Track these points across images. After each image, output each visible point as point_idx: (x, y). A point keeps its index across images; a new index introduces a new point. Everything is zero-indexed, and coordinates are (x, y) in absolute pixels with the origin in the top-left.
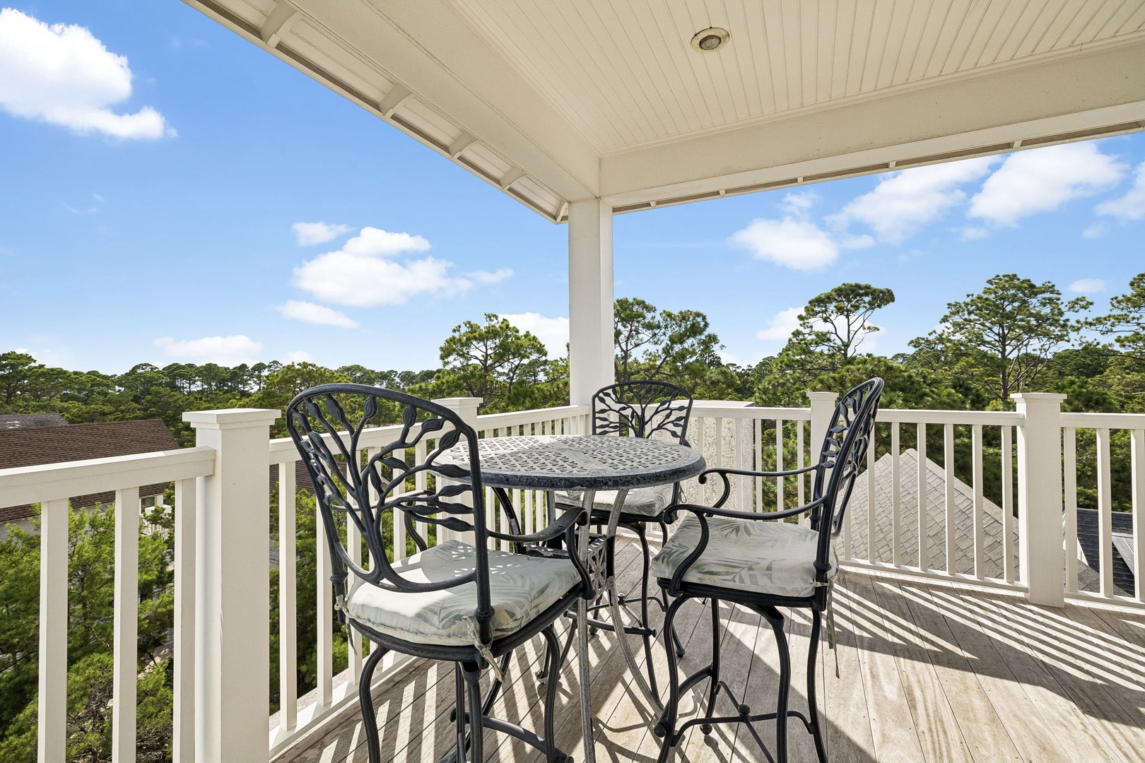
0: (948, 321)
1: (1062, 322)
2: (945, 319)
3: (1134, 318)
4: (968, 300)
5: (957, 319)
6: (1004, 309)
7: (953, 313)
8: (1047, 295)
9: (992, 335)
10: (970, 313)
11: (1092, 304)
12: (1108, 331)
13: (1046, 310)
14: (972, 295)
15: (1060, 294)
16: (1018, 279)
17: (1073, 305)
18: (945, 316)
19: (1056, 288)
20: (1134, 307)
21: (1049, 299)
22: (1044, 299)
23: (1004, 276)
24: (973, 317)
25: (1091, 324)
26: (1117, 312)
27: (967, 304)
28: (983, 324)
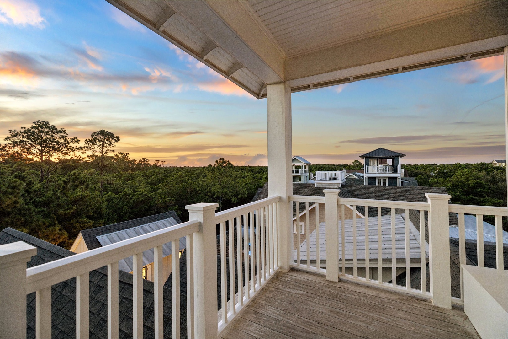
0: (10, 140)
1: (69, 147)
2: (7, 139)
3: (92, 148)
4: (23, 130)
5: (16, 139)
6: (42, 138)
7: (14, 136)
8: (62, 134)
9: (35, 149)
10: (23, 137)
11: (79, 141)
12: (84, 153)
13: (62, 141)
14: (25, 128)
15: (68, 135)
16: (49, 125)
17: (72, 140)
18: (8, 137)
19: (66, 132)
20: (92, 144)
21: (63, 136)
22: (61, 136)
23: (43, 122)
24: (25, 139)
25: (78, 149)
26: (87, 146)
27: (21, 132)
28: (30, 144)
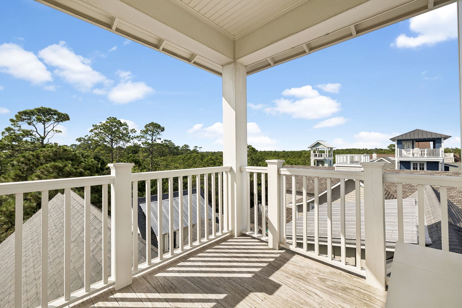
0: (93, 132)
1: (129, 136)
2: (91, 131)
3: (145, 137)
4: (100, 125)
5: (96, 131)
6: (112, 130)
7: (95, 129)
8: (125, 127)
9: (108, 138)
10: (101, 130)
11: (136, 131)
12: (140, 140)
13: (125, 132)
14: (102, 123)
15: (128, 127)
16: (117, 120)
17: (132, 131)
18: (92, 130)
19: (127, 125)
20: (146, 134)
21: (125, 128)
22: (124, 128)
23: (113, 118)
24: (102, 131)
25: (136, 138)
26: (142, 135)
27: (100, 126)
28: (105, 134)
